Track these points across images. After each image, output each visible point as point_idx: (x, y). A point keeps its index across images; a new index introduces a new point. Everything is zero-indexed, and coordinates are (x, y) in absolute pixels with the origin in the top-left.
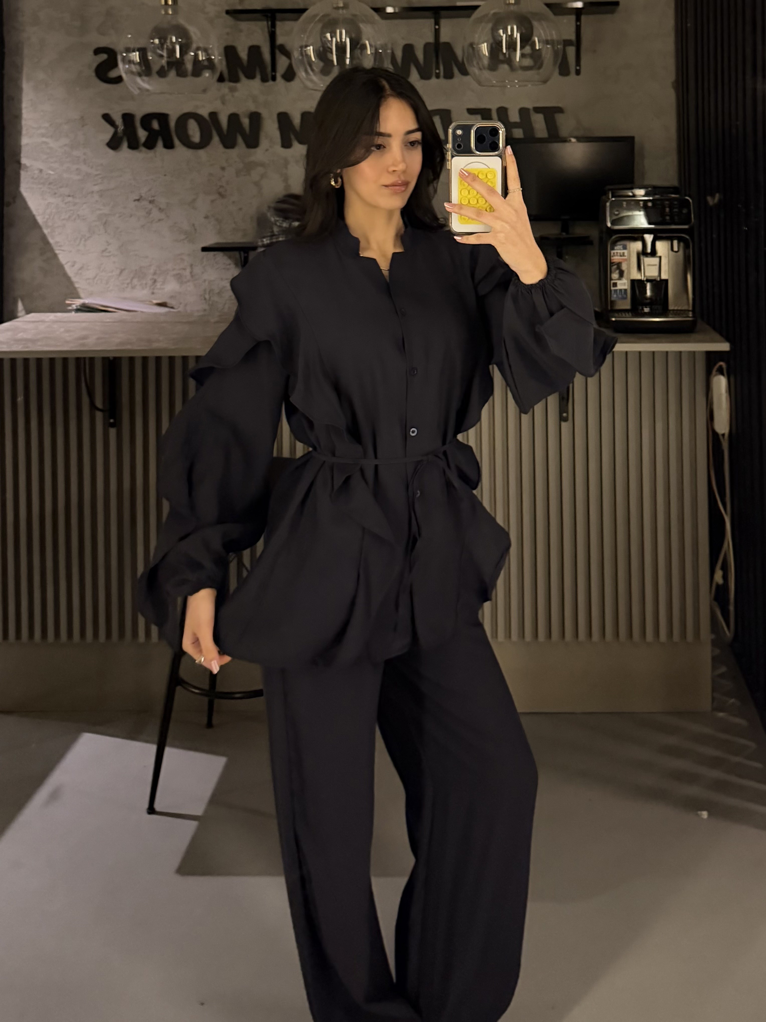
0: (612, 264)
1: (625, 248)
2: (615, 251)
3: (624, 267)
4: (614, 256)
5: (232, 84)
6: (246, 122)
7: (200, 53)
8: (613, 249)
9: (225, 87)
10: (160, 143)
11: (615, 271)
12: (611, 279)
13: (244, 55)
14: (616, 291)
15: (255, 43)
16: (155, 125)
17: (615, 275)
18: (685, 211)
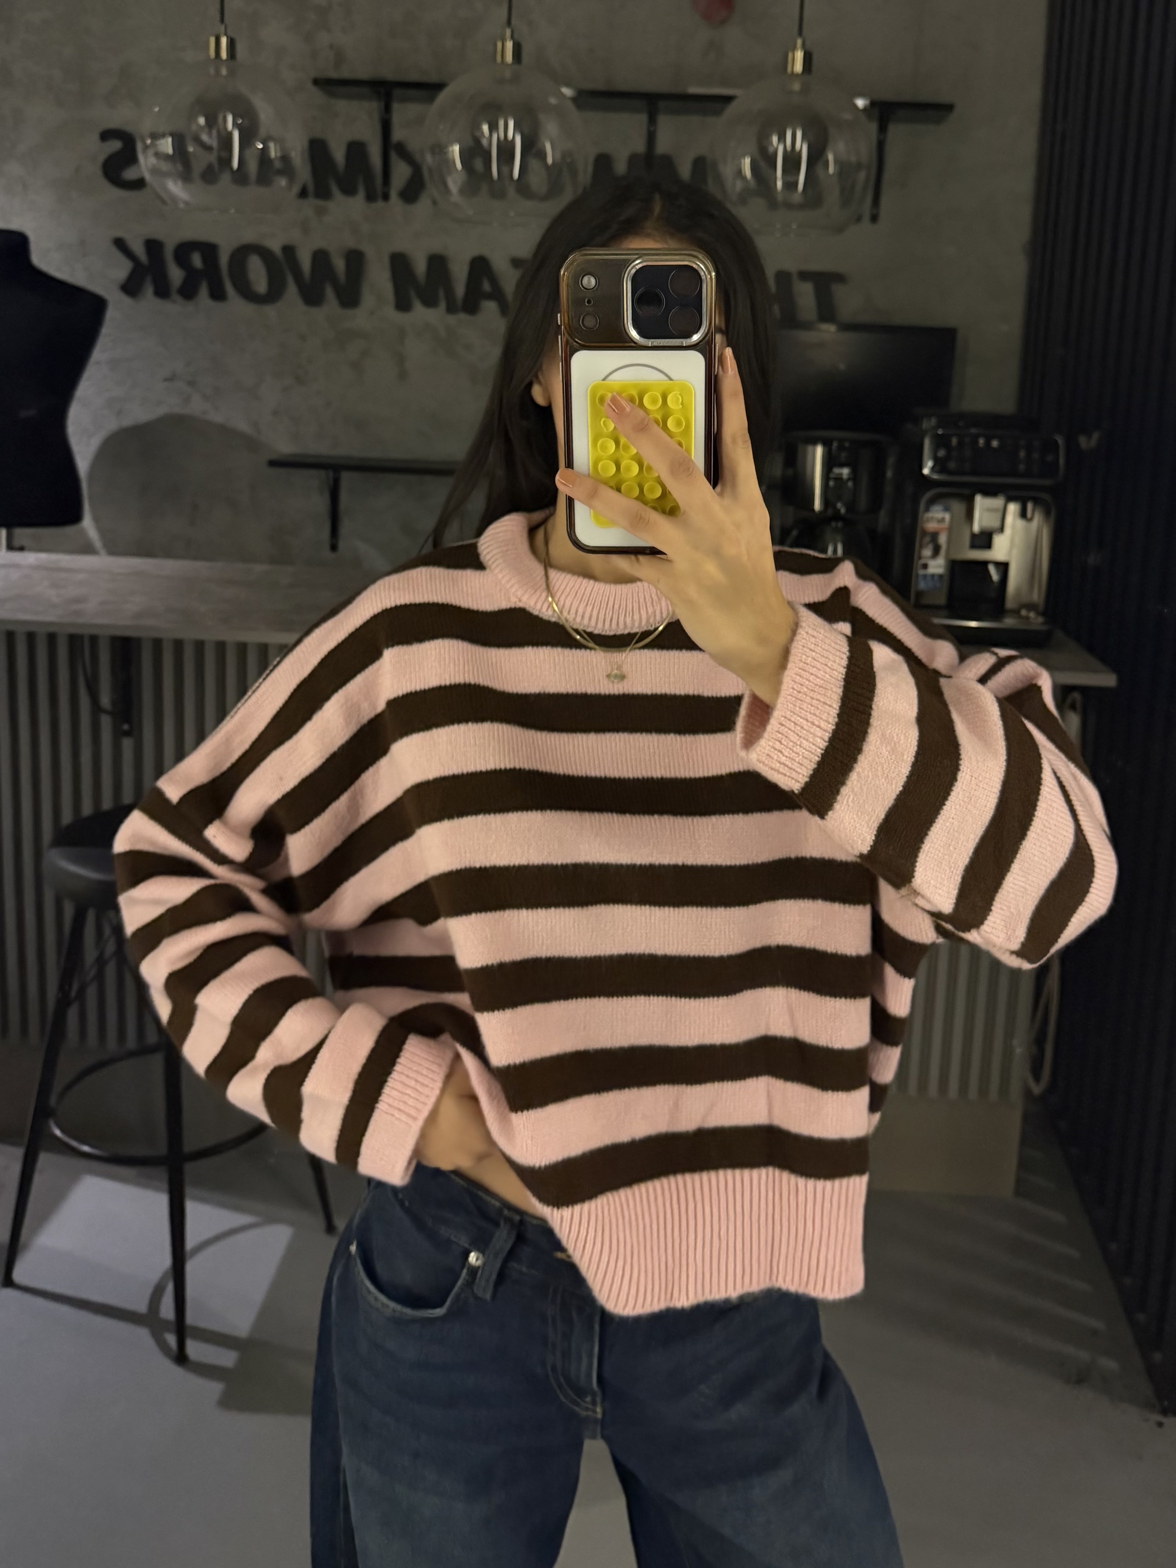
0: (924, 533)
1: (947, 509)
2: (929, 515)
3: (943, 539)
4: (928, 520)
5: (320, 203)
6: (339, 264)
7: (272, 145)
8: (927, 510)
9: (308, 207)
10: (204, 291)
11: (928, 544)
12: (920, 558)
13: (339, 155)
14: (925, 576)
15: (358, 136)
16: (197, 260)
17: (927, 552)
18: (1050, 458)
